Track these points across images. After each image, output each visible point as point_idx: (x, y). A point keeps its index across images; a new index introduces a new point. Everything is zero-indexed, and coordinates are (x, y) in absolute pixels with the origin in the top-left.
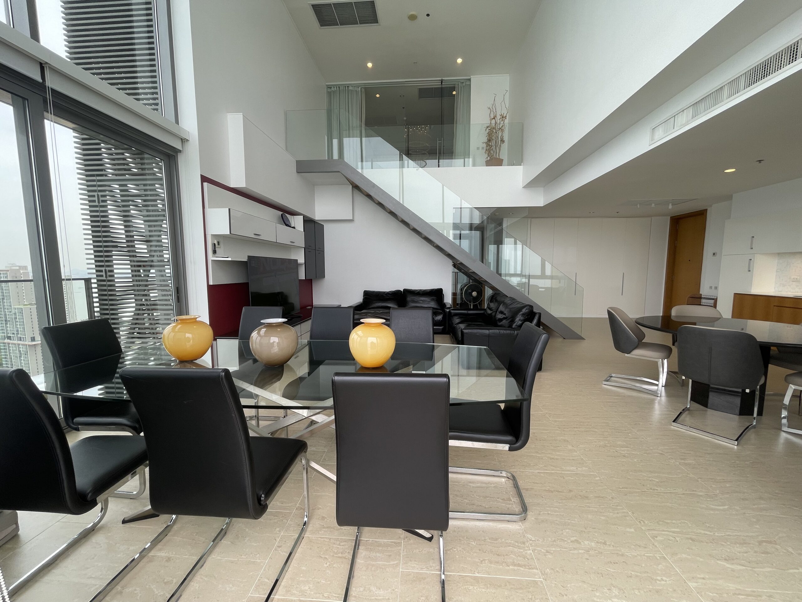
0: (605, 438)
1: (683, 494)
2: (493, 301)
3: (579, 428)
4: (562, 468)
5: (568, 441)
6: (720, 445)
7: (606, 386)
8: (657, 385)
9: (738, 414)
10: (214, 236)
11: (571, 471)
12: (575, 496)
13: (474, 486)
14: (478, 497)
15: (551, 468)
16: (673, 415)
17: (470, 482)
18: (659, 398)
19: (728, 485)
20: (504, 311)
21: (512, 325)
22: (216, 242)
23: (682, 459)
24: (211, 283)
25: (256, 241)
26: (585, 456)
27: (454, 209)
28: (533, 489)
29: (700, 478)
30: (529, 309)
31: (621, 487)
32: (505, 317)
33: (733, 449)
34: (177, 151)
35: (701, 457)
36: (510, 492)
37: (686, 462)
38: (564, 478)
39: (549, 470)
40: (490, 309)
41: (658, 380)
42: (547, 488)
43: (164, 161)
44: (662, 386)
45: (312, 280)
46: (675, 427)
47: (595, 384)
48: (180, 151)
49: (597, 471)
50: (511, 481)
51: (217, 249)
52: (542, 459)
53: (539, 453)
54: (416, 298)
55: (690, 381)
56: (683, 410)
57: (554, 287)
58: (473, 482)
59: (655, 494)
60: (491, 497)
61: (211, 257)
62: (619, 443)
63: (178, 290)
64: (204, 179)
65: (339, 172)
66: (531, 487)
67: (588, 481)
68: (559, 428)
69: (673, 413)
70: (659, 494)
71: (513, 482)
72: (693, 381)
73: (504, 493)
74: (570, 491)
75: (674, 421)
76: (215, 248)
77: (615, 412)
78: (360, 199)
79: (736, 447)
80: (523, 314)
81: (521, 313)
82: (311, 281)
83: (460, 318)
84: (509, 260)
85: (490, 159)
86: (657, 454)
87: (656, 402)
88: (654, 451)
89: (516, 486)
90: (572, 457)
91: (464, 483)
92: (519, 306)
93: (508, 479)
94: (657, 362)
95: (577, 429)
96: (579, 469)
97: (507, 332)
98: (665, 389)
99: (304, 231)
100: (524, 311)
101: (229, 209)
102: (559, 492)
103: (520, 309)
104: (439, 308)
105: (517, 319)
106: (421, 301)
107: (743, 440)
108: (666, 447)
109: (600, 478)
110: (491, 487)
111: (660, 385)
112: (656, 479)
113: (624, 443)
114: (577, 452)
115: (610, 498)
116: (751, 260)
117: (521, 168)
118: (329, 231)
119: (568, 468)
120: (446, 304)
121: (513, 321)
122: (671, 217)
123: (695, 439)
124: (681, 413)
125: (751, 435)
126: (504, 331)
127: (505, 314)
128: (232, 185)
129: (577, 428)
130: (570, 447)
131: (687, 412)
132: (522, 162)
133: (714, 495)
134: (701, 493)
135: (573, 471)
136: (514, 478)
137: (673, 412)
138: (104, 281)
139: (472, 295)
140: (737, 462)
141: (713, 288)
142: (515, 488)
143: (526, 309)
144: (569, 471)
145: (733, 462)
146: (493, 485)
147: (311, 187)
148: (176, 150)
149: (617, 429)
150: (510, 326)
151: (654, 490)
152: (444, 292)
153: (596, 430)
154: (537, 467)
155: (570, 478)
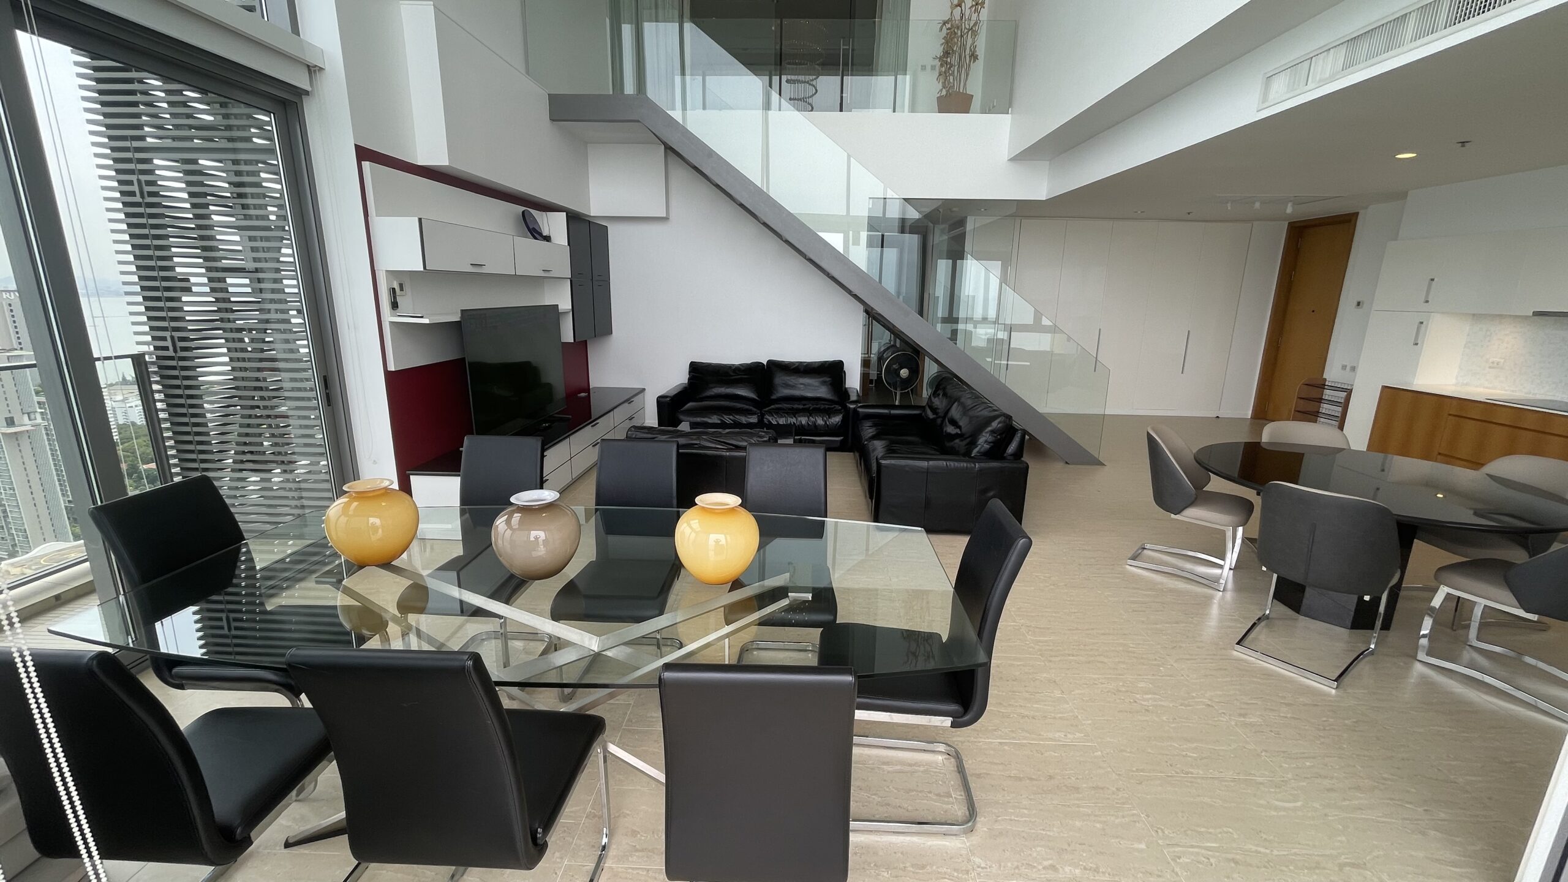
0: (1120, 675)
1: (1234, 780)
2: (939, 395)
3: (1077, 655)
4: (1040, 735)
5: (1055, 682)
6: (1308, 687)
7: (1133, 569)
8: (1221, 567)
9: (1349, 627)
10: (392, 274)
11: (1055, 740)
12: (1058, 787)
13: (890, 769)
14: (895, 791)
15: (1022, 734)
16: (1240, 628)
17: (884, 763)
18: (1221, 593)
19: (1308, 764)
20: (958, 420)
21: (971, 452)
22: (396, 286)
23: (1240, 715)
24: (392, 368)
25: (476, 278)
26: (1082, 711)
27: (871, 200)
28: (989, 774)
29: (1266, 751)
30: (1004, 422)
31: (1134, 769)
32: (959, 432)
33: (1329, 695)
34: (300, 93)
35: (1273, 710)
36: (950, 782)
37: (1248, 720)
38: (1042, 754)
39: (1019, 739)
40: (934, 410)
41: (1223, 559)
42: (1013, 772)
43: (274, 114)
44: (1230, 569)
45: (586, 341)
46: (1239, 653)
47: (1113, 565)
48: (307, 93)
49: (1099, 740)
50: (953, 760)
51: (399, 299)
52: (1008, 717)
53: (1005, 706)
54: (792, 380)
55: (1275, 576)
56: (1259, 619)
57: (1056, 351)
58: (887, 763)
59: (1187, 781)
60: (917, 791)
61: (388, 317)
62: (1142, 685)
63: (326, 382)
64: (363, 154)
65: (638, 121)
66: (985, 771)
67: (1082, 760)
68: (1041, 655)
69: (1239, 625)
70: (1193, 780)
71: (957, 762)
72: (1278, 577)
73: (940, 783)
74: (1051, 777)
75: (1238, 643)
76: (395, 297)
77: (1143, 622)
78: (680, 174)
79: (1334, 691)
80: (993, 432)
81: (990, 429)
82: (584, 344)
83: (875, 425)
84: (974, 297)
85: (947, 94)
86: (1202, 707)
87: (1215, 601)
88: (1199, 700)
89: (961, 770)
90: (1060, 713)
91: (873, 764)
92: (985, 413)
93: (948, 756)
94: (1223, 533)
95: (1072, 658)
96: (1069, 736)
97: (962, 465)
98: (1234, 575)
99: (569, 245)
100: (995, 424)
101: (420, 220)
102: (1031, 779)
103: (989, 421)
104: (835, 398)
105: (981, 440)
106: (802, 386)
107: (1347, 679)
108: (1219, 693)
109: (1102, 752)
110: (919, 771)
111: (1227, 567)
112: (1194, 753)
113: (1150, 685)
114: (1068, 704)
115: (1114, 789)
116: (1422, 323)
117: (1008, 118)
118: (618, 240)
119: (1050, 735)
120: (849, 390)
121: (973, 443)
122: (1289, 223)
123: (1269, 675)
124: (1254, 624)
125: (1363, 667)
126: (956, 464)
127: (959, 427)
128: (421, 161)
129: (1073, 656)
130: (1057, 694)
131: (1263, 624)
132: (1010, 105)
133: (1282, 781)
134: (1260, 779)
135: (1059, 741)
136: (958, 757)
137: (1242, 623)
138: (171, 358)
139: (898, 375)
140: (1331, 720)
141: (1348, 368)
142: (959, 773)
143: (999, 423)
144: (1051, 739)
145: (1324, 721)
146: (922, 769)
147: (580, 149)
148: (299, 91)
149: (1142, 658)
150: (967, 454)
151: (1187, 773)
152: (846, 367)
153: (1106, 660)
154: (1000, 733)
155: (1053, 754)
